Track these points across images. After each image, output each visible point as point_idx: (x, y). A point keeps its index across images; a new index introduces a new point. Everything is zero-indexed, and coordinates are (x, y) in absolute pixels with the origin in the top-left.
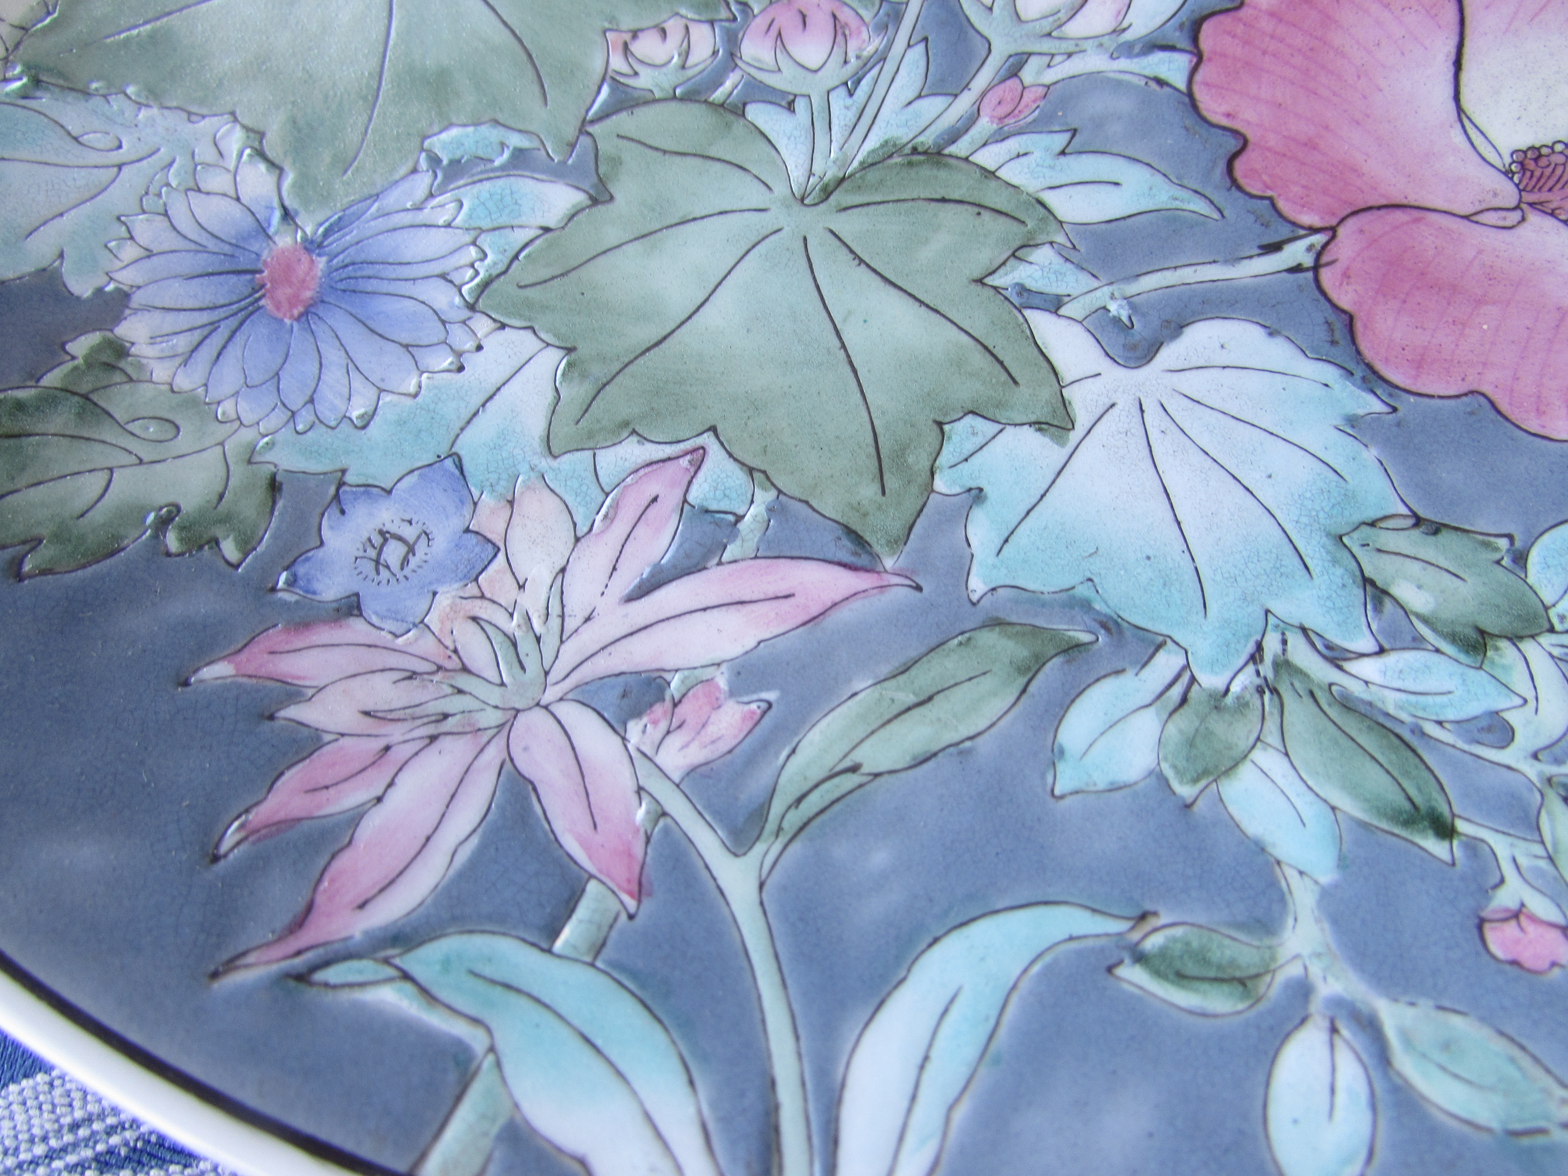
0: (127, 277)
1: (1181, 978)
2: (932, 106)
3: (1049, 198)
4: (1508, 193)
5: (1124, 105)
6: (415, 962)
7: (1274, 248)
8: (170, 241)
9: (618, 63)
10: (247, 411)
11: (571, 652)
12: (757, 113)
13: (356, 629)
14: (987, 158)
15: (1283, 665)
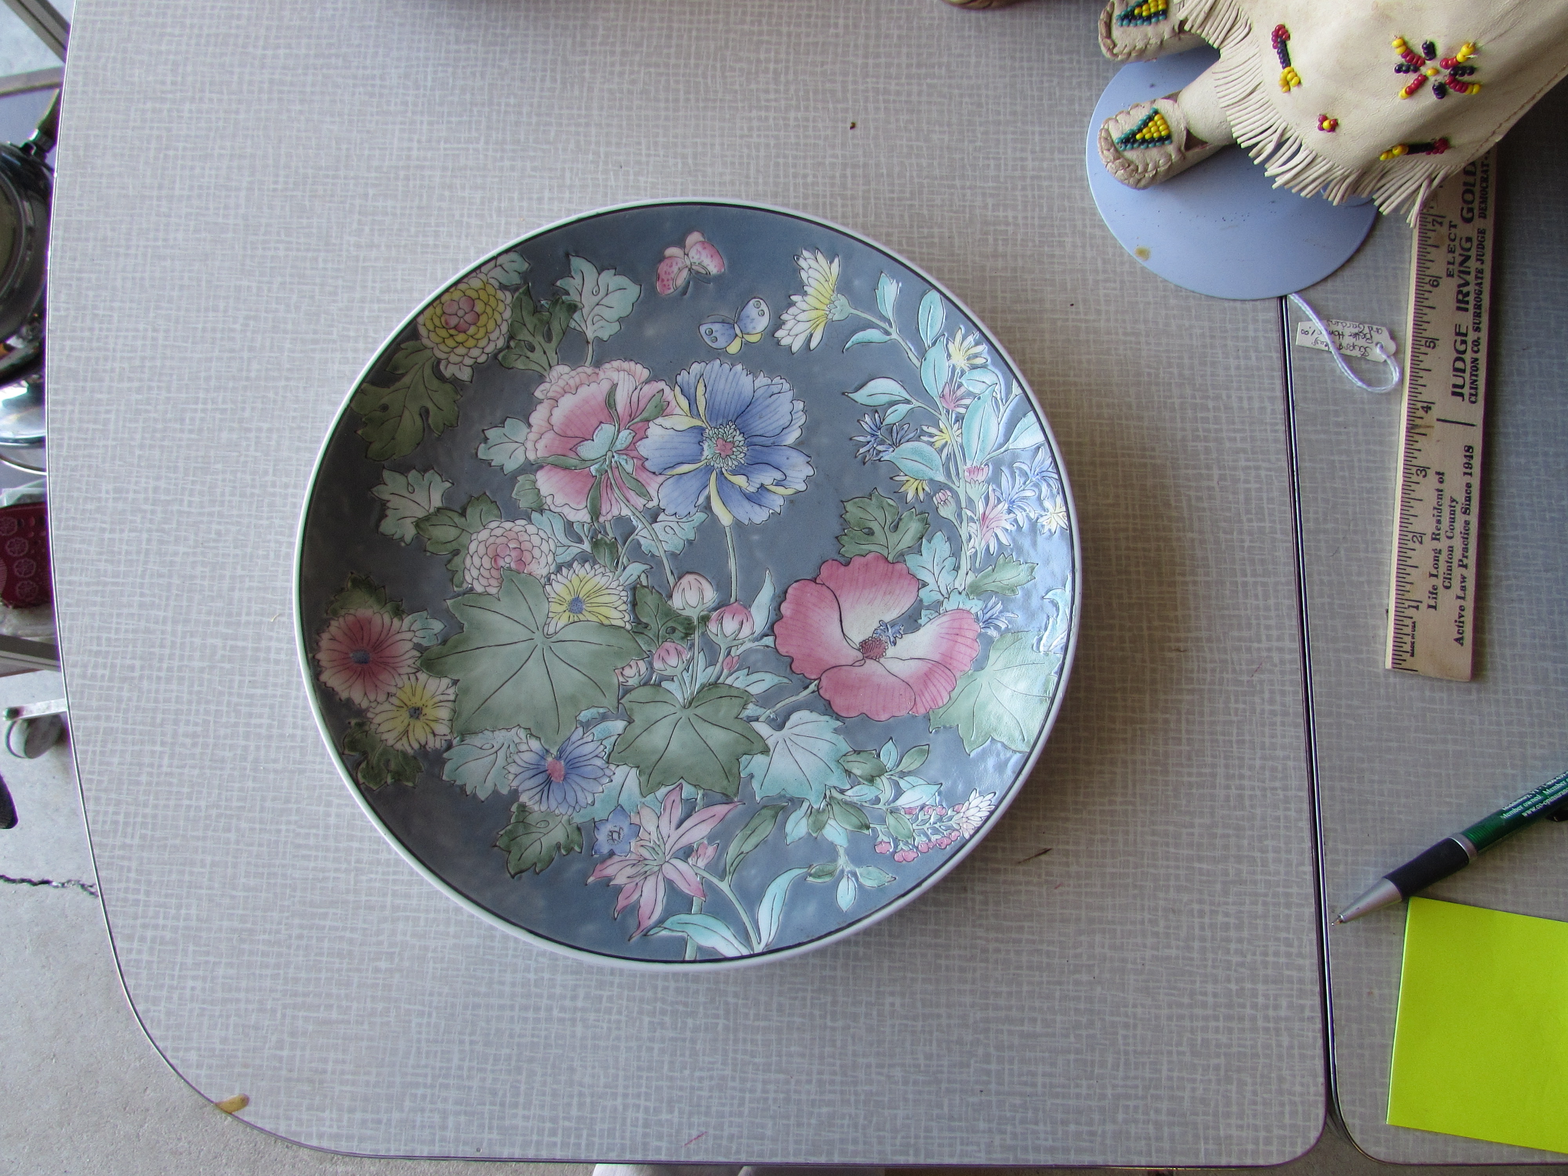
0: (514, 784)
1: (819, 877)
2: (711, 669)
3: (748, 689)
4: (860, 655)
5: (759, 656)
6: (667, 924)
7: (806, 688)
8: (520, 770)
9: (621, 679)
10: (562, 810)
11: (668, 847)
12: (665, 684)
13: (616, 858)
14: (729, 681)
15: (831, 797)
